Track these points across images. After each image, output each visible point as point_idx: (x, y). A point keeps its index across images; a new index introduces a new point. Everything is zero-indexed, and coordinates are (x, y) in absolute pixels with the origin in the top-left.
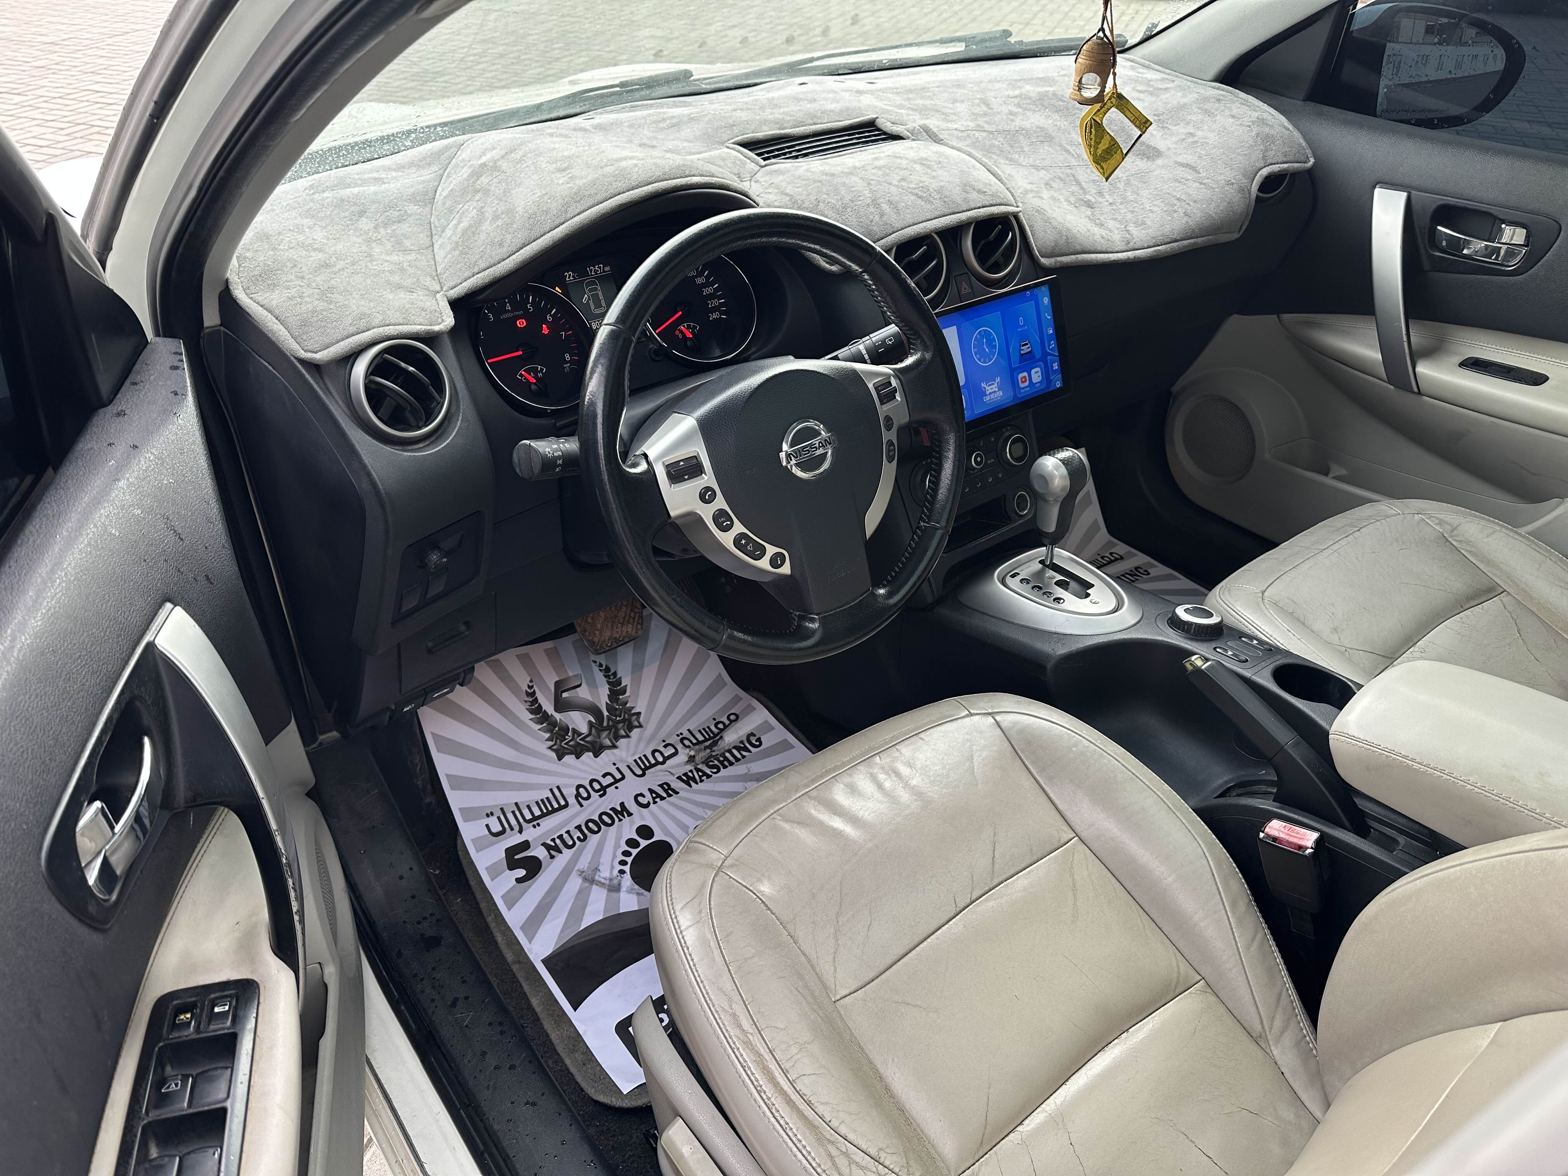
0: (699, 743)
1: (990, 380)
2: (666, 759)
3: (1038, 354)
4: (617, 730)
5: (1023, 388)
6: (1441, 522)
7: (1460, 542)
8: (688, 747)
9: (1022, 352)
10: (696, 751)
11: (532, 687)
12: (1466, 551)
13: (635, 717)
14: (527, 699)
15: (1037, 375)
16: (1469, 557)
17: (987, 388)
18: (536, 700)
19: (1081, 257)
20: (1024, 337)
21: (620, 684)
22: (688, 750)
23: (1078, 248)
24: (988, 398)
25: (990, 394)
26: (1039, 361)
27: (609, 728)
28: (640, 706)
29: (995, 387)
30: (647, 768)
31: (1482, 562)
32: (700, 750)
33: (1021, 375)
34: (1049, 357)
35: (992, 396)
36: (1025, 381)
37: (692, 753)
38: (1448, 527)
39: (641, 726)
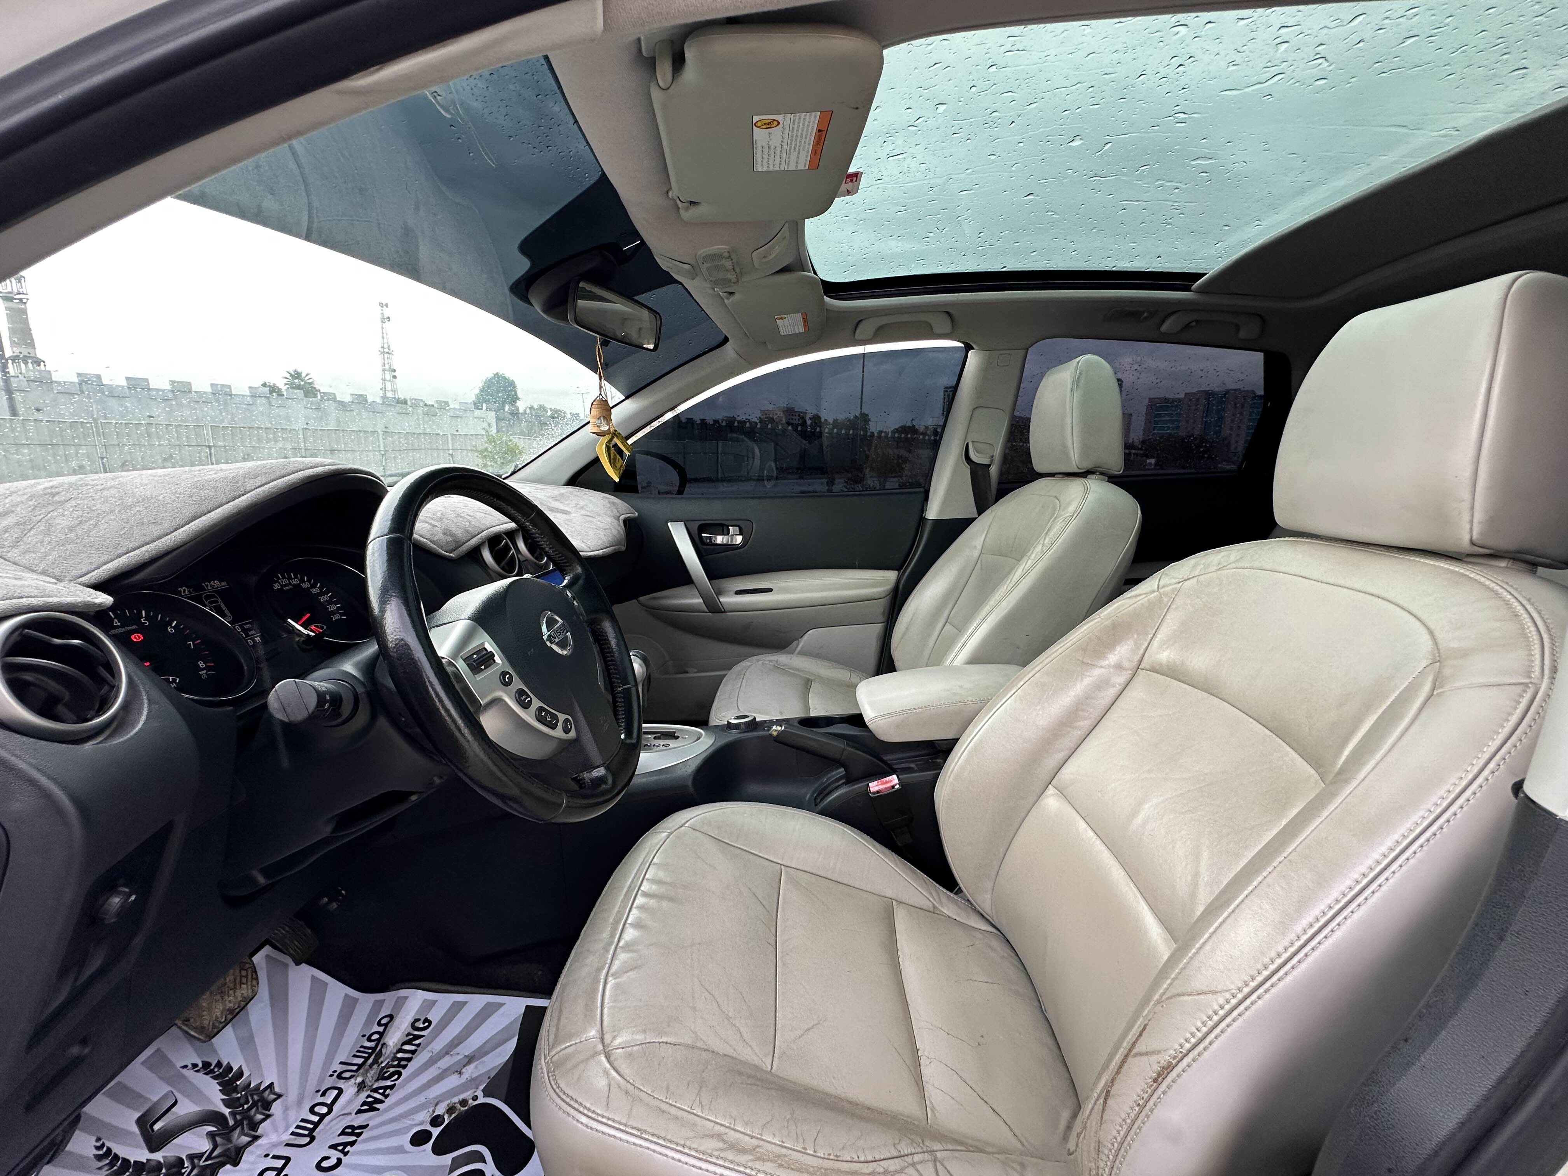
0: (360, 1066)
2: (330, 1107)
4: (250, 1119)
8: (352, 1077)
10: (363, 1075)
11: (103, 1145)
13: (267, 1092)
14: (101, 1164)
18: (116, 1157)
21: (231, 1069)
22: (353, 1080)
27: (238, 1124)
28: (269, 1076)
30: (312, 1131)
32: (367, 1071)
37: (359, 1080)
39: (279, 1096)
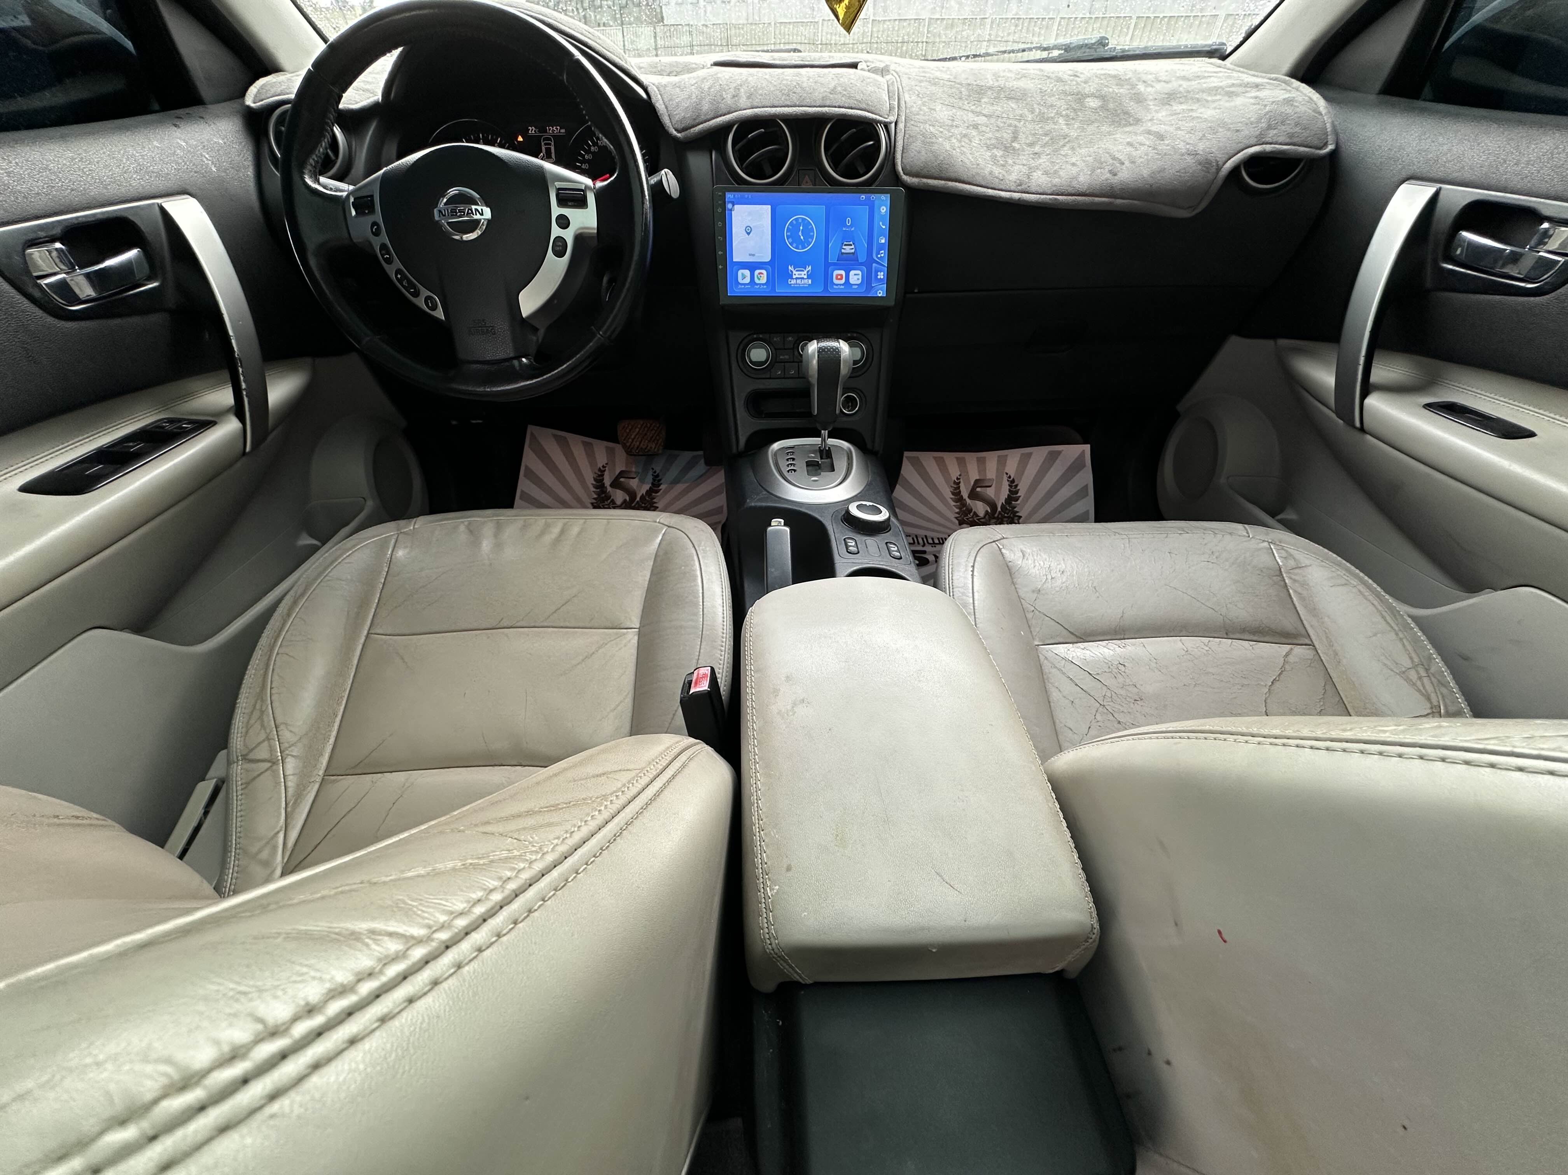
1: (800, 266)
3: (862, 258)
5: (837, 285)
6: (1288, 556)
7: (1295, 581)
9: (843, 251)
12: (1295, 591)
15: (856, 277)
16: (1295, 599)
17: (794, 272)
19: (951, 184)
20: (848, 238)
23: (953, 175)
24: (793, 282)
25: (797, 278)
26: (861, 264)
29: (804, 274)
31: (1306, 607)
33: (836, 272)
34: (874, 265)
35: (799, 281)
36: (841, 279)
38: (1291, 563)
